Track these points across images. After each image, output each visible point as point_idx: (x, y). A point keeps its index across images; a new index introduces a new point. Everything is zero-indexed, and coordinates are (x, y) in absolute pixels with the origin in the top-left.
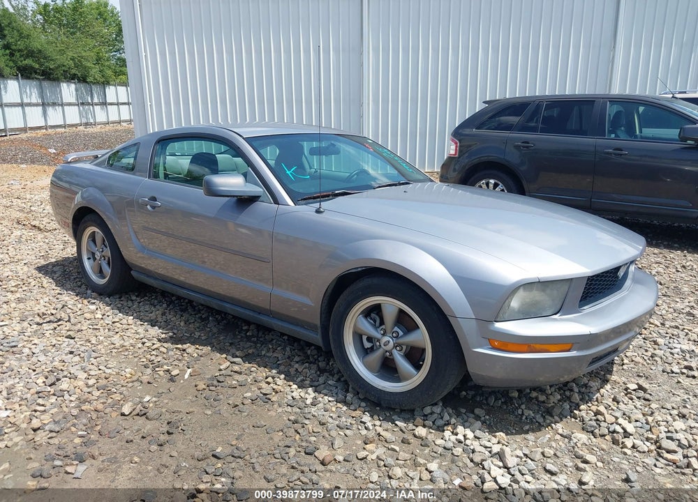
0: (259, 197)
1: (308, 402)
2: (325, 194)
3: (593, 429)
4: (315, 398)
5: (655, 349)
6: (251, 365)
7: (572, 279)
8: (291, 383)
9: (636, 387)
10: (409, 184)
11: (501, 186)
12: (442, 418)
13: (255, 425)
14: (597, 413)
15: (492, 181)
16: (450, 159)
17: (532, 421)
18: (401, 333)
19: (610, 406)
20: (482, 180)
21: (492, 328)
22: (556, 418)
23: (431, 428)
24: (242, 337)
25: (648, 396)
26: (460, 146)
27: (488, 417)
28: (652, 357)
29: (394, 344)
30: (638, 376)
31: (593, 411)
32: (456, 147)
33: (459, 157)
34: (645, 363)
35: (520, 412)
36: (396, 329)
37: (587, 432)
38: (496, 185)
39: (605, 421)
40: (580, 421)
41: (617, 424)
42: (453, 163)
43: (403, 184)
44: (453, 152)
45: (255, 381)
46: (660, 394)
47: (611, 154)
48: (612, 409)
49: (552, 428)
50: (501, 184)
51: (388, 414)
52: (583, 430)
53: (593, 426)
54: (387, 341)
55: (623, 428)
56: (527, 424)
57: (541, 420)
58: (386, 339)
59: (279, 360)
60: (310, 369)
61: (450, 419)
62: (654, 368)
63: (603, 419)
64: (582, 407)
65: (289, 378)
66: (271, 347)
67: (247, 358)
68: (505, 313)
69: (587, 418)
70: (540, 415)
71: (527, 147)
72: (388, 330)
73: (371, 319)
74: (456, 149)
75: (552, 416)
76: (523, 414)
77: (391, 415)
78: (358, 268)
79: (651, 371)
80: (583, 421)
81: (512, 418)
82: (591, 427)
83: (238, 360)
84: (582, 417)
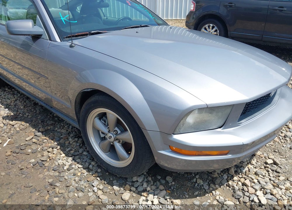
0: (41, 35)
1: (65, 168)
2: (84, 33)
3: (239, 197)
4: (70, 165)
5: (287, 131)
6: (45, 137)
7: (234, 105)
8: (62, 152)
9: (272, 162)
10: (148, 26)
11: (216, 28)
12: (142, 185)
13: (25, 186)
14: (244, 184)
15: (212, 25)
16: (191, 13)
17: (201, 188)
18: (119, 132)
19: (253, 179)
20: (206, 24)
21: (170, 139)
22: (217, 186)
23: (134, 192)
24: (50, 117)
25: (279, 170)
26: (196, 5)
27: (173, 183)
28: (284, 137)
29: (114, 138)
30: (275, 151)
31: (241, 182)
32: (194, 6)
33: (195, 12)
34: (280, 142)
35: (195, 180)
36: (116, 129)
37: (235, 198)
38: (213, 27)
39: (248, 192)
40: (232, 189)
41: (256, 195)
42: (192, 14)
43: (143, 26)
44: (192, 9)
45: (42, 150)
46: (287, 167)
47: (276, 10)
48: (254, 183)
49: (213, 194)
50: (216, 27)
51: (111, 179)
52: (233, 197)
53: (240, 196)
54: (111, 137)
55: (258, 199)
56: (197, 189)
57: (206, 187)
58: (110, 135)
59: (62, 135)
60: (77, 142)
61: (147, 187)
62: (284, 146)
63: (247, 190)
64: (235, 178)
65: (63, 147)
66: (62, 125)
67: (45, 133)
68: (180, 129)
69: (237, 188)
70: (207, 183)
71: (231, 6)
72: (111, 129)
73: (103, 120)
74: (194, 7)
75: (214, 184)
76: (196, 182)
77: (113, 180)
78: (88, 89)
79: (283, 148)
80: (234, 189)
81: (189, 184)
82: (238, 196)
83: (40, 134)
84: (233, 187)
